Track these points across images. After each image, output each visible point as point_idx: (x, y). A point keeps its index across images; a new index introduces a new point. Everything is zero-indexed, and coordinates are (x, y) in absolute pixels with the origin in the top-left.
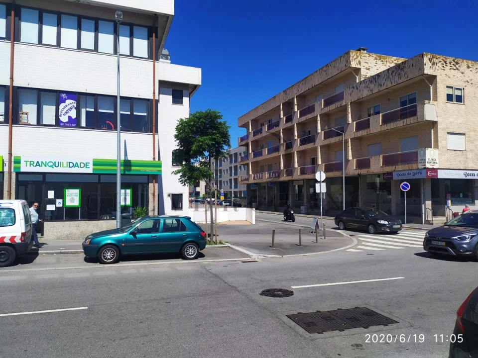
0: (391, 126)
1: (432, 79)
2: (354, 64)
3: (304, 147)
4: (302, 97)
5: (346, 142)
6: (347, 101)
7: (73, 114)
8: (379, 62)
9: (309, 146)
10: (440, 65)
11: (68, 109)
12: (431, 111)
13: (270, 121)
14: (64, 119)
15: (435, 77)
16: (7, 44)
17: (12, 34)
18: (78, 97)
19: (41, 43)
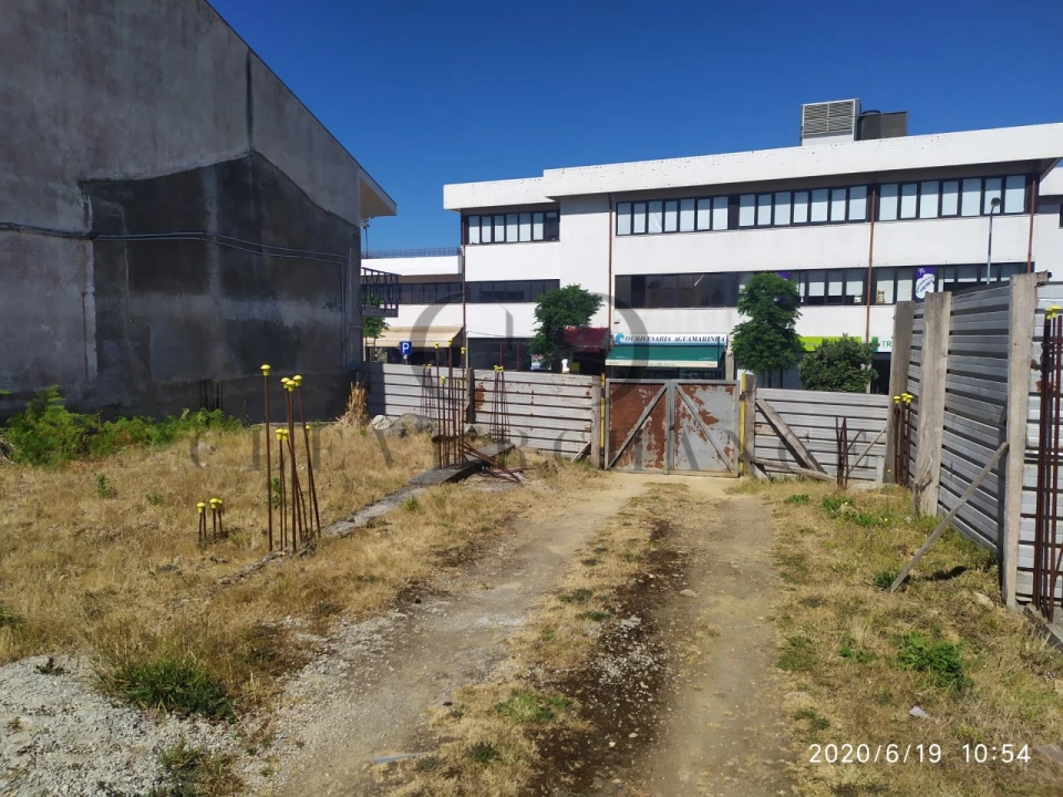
7: (931, 289)
11: (926, 284)
14: (921, 295)
16: (867, 226)
17: (873, 215)
18: (937, 270)
19: (899, 218)
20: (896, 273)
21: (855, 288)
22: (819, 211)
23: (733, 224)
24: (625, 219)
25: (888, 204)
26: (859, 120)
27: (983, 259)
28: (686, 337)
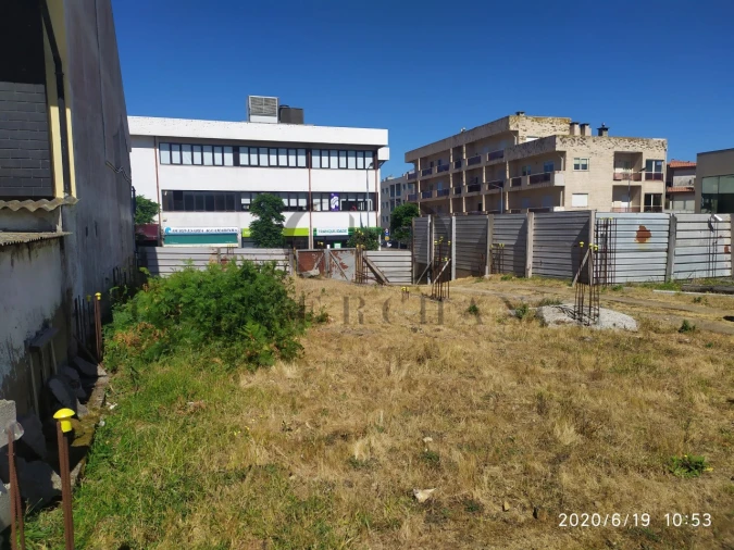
0: (535, 186)
1: (563, 154)
2: (512, 128)
3: (471, 194)
4: (471, 146)
5: (504, 194)
6: (506, 159)
7: (337, 204)
8: (535, 123)
9: (475, 194)
10: (569, 143)
11: (335, 201)
12: (559, 179)
13: (440, 162)
14: (333, 207)
15: (565, 152)
16: (307, 170)
17: (309, 165)
18: (339, 194)
19: (321, 167)
20: (322, 195)
21: (303, 202)
22: (283, 159)
23: (237, 163)
24: (165, 154)
25: (315, 159)
26: (280, 110)
27: (364, 190)
28: (213, 229)
